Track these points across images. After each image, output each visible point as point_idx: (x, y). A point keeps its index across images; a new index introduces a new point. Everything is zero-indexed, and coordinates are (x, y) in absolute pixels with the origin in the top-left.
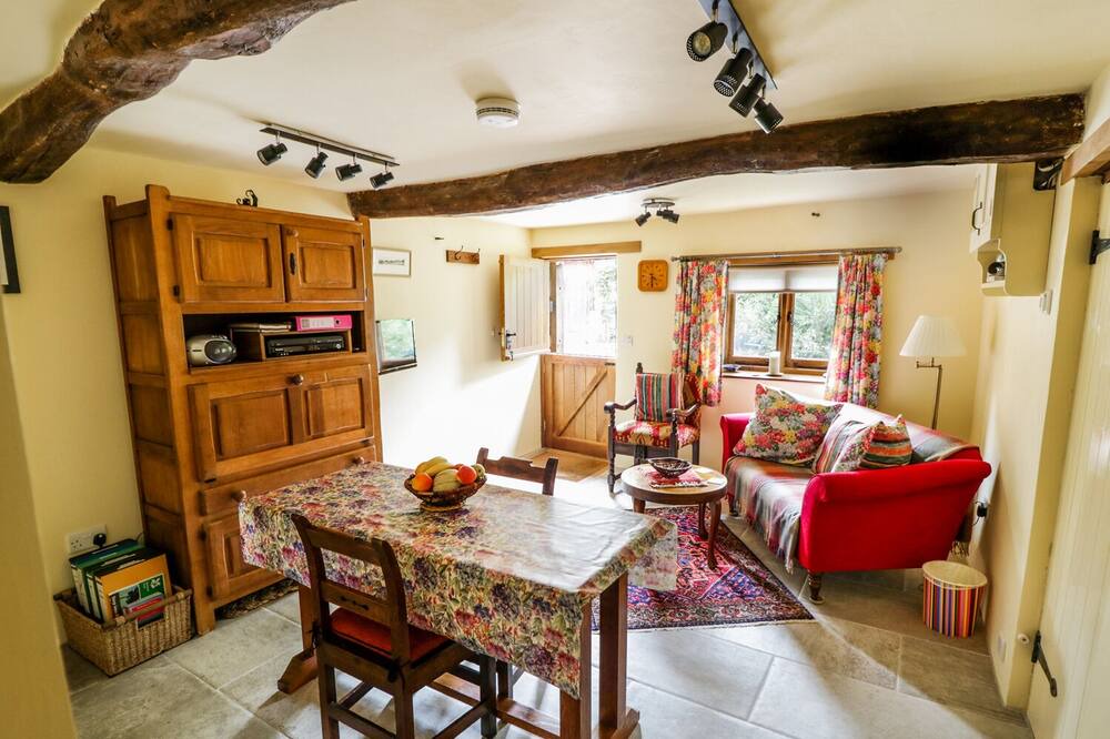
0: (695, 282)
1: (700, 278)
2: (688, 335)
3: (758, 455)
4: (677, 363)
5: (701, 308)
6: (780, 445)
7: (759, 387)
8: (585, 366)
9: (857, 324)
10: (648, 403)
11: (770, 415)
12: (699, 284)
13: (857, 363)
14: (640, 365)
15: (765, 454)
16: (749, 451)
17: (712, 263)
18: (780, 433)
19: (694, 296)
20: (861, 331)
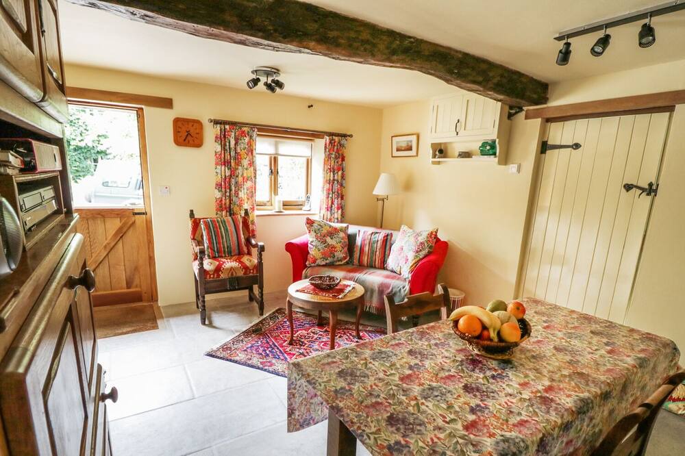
0: (233, 142)
1: (237, 140)
2: (228, 185)
3: (324, 263)
4: (220, 207)
5: (238, 163)
6: (335, 254)
7: (308, 219)
8: (103, 217)
9: (336, 178)
10: (218, 243)
11: (324, 236)
12: (236, 144)
13: (336, 200)
14: (192, 211)
15: (328, 261)
16: (319, 262)
17: (246, 129)
18: (333, 247)
19: (233, 153)
20: (338, 181)
